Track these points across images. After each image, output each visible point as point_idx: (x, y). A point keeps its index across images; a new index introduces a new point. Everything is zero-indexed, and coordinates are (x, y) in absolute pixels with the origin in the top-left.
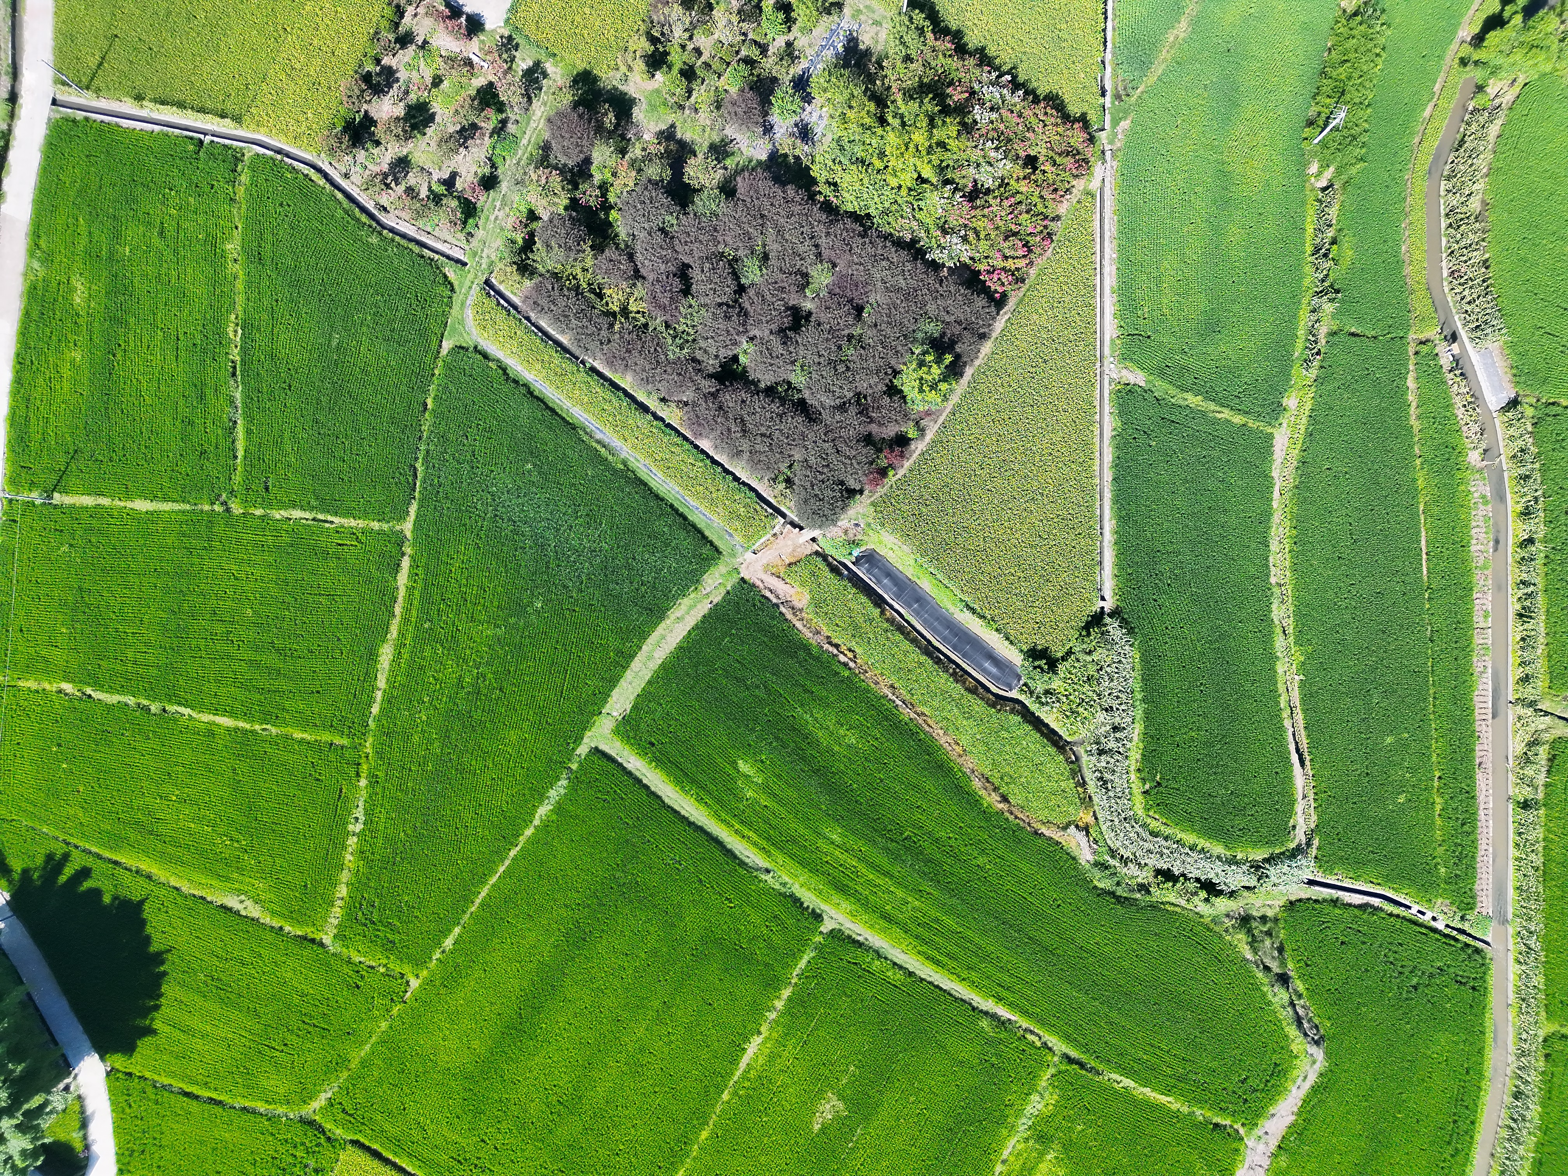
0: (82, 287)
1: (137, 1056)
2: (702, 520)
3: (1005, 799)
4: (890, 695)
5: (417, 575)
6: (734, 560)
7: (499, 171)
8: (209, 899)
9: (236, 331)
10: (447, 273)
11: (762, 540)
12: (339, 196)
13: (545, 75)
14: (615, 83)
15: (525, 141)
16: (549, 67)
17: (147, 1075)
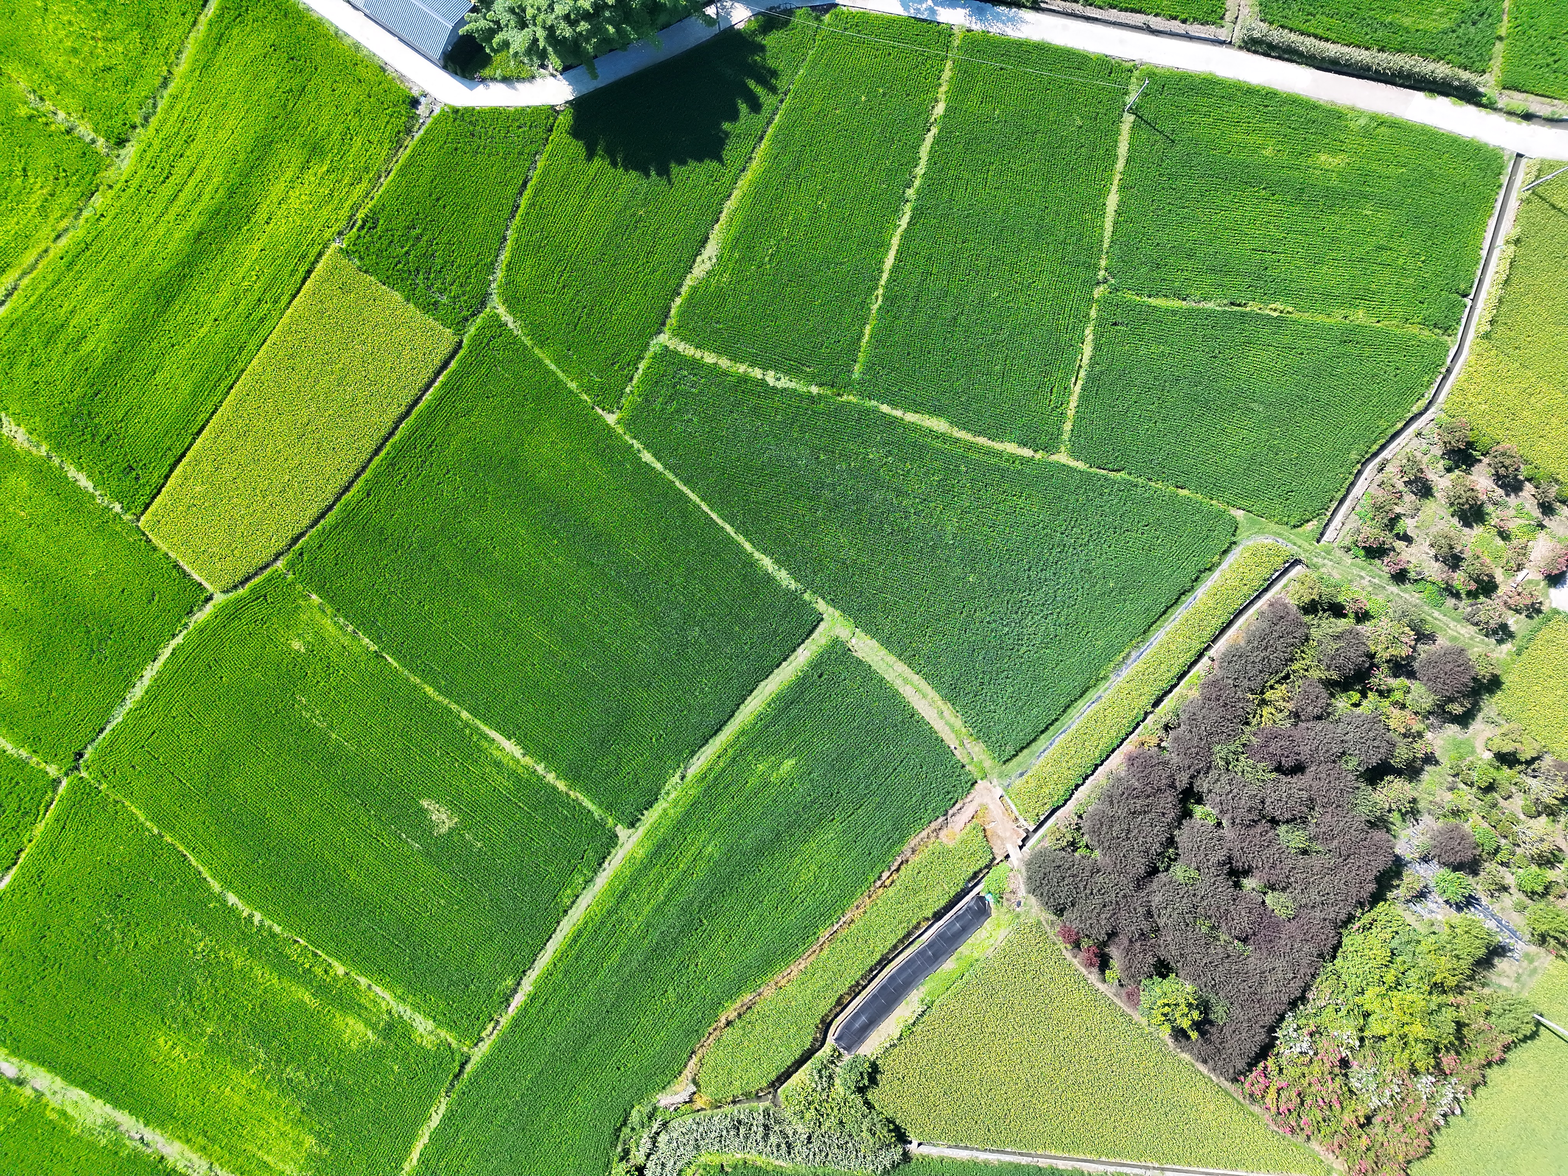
0: (1335, 164)
1: (567, 139)
2: (1039, 748)
3: (729, 1023)
4: (844, 919)
5: (1014, 462)
6: (996, 775)
7: (1408, 586)
8: (716, 227)
9: (1275, 310)
10: (1310, 523)
11: (1013, 806)
12: (1399, 425)
13: (1500, 642)
14: (1486, 710)
15: (1436, 614)
16: (1508, 647)
17: (549, 147)
